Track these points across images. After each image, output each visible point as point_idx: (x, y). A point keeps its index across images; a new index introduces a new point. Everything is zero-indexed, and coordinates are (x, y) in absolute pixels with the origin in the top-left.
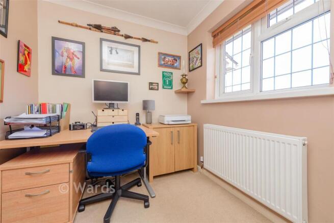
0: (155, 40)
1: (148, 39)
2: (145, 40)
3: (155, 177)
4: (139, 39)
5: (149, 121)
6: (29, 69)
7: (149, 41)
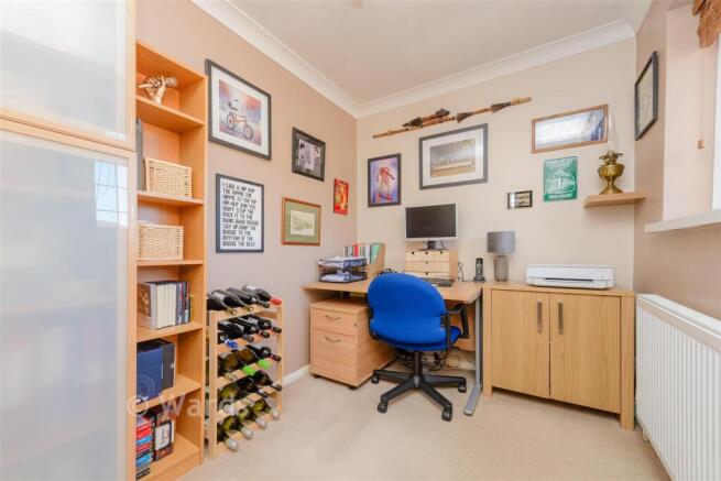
0: (523, 97)
1: (507, 101)
2: (498, 107)
3: (495, 389)
4: (486, 110)
5: (501, 276)
6: (346, 207)
7: (508, 104)
